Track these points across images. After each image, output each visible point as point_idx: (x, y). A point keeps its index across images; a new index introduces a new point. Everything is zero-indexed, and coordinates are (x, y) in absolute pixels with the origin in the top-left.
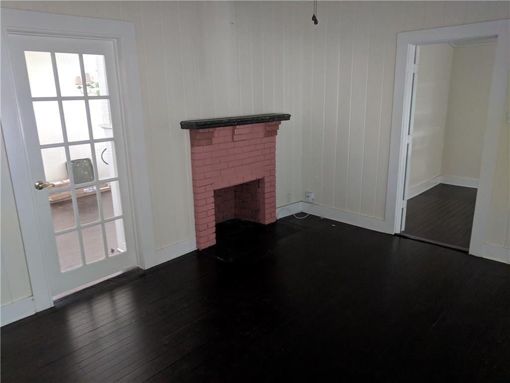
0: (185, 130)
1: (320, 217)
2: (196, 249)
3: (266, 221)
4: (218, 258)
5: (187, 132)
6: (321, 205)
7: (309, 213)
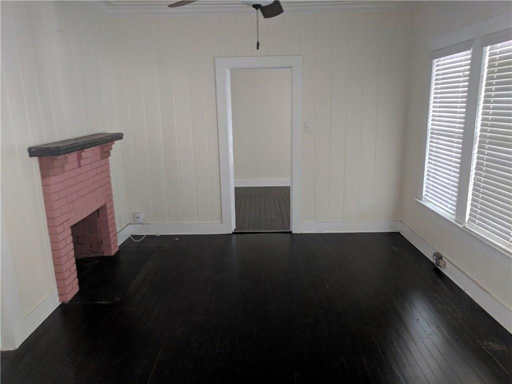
0: (33, 158)
1: (156, 236)
2: (60, 303)
3: (112, 252)
4: (98, 302)
5: (35, 161)
6: (153, 223)
7: (145, 234)
